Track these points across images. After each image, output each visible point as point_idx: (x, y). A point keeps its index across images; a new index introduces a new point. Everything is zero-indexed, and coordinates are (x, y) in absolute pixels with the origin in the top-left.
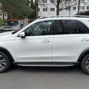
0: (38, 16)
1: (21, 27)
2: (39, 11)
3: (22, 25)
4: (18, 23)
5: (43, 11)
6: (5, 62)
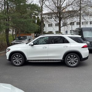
0: (44, 31)
1: (29, 41)
2: (45, 27)
3: (30, 39)
4: (27, 38)
5: (49, 26)
6: (21, 60)
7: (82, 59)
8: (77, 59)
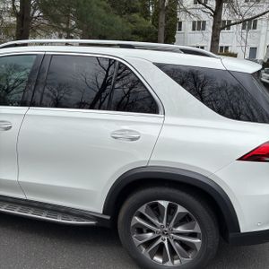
2: (180, 30)
7: (231, 235)
8: (197, 229)
